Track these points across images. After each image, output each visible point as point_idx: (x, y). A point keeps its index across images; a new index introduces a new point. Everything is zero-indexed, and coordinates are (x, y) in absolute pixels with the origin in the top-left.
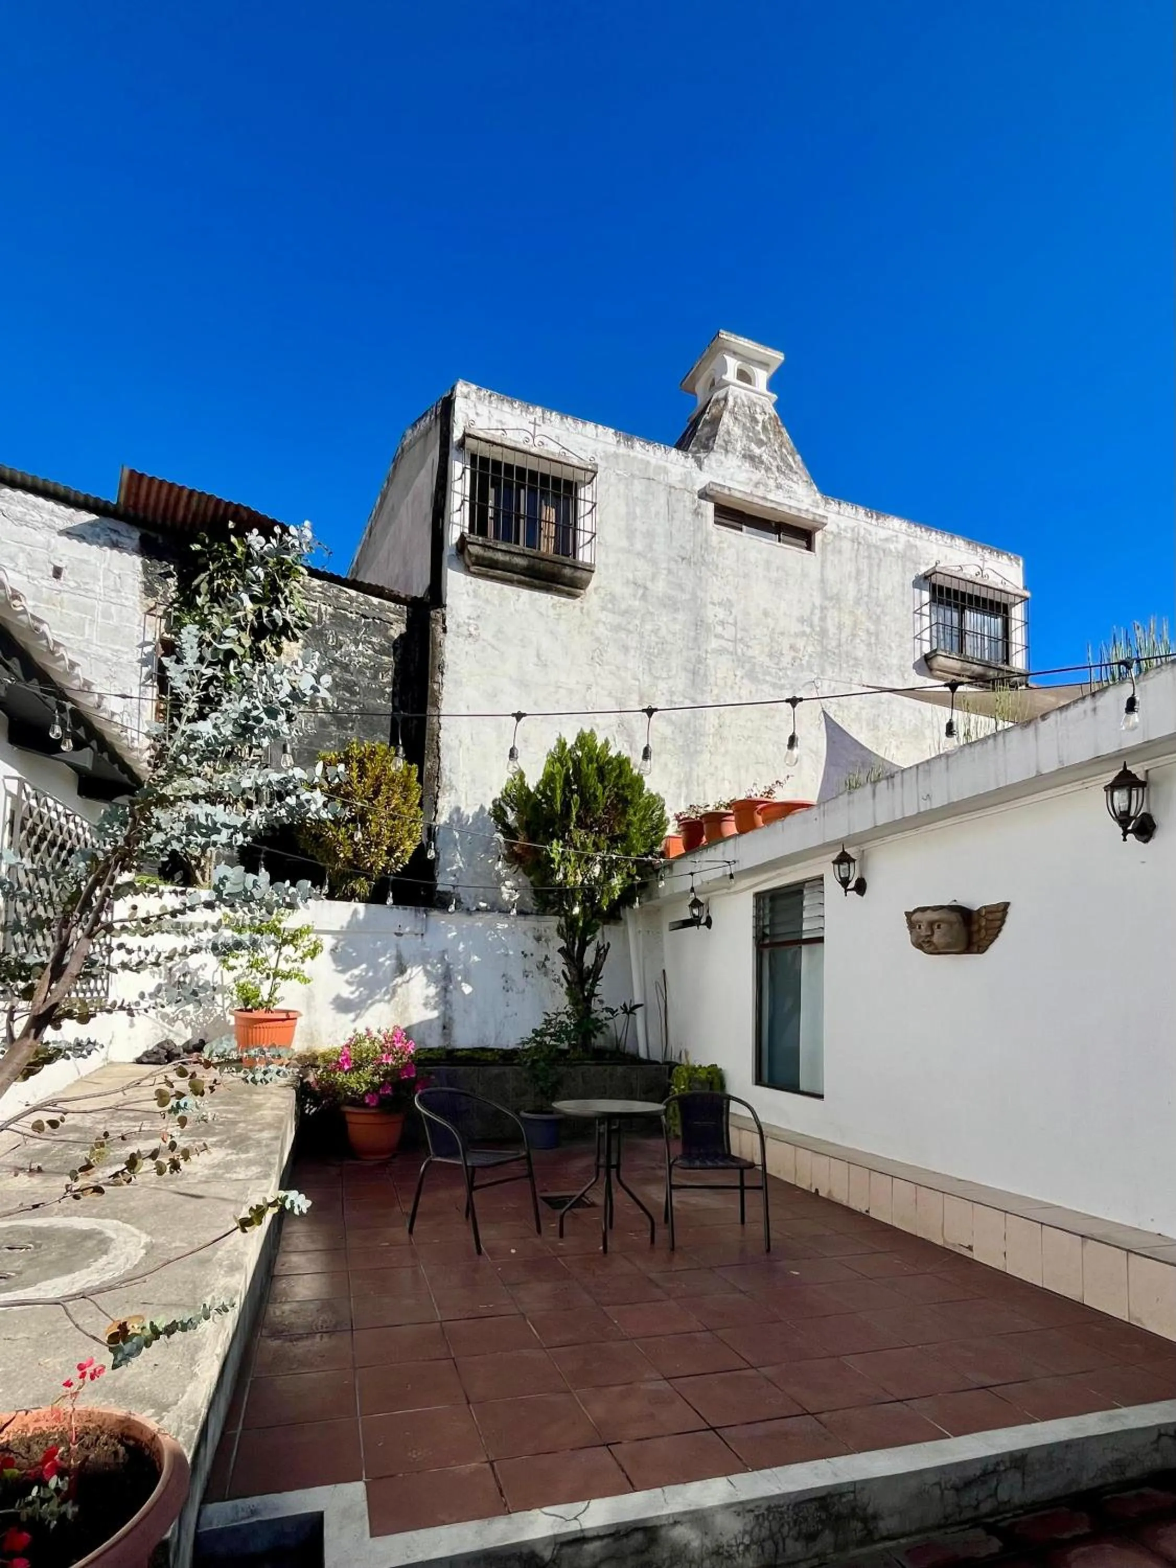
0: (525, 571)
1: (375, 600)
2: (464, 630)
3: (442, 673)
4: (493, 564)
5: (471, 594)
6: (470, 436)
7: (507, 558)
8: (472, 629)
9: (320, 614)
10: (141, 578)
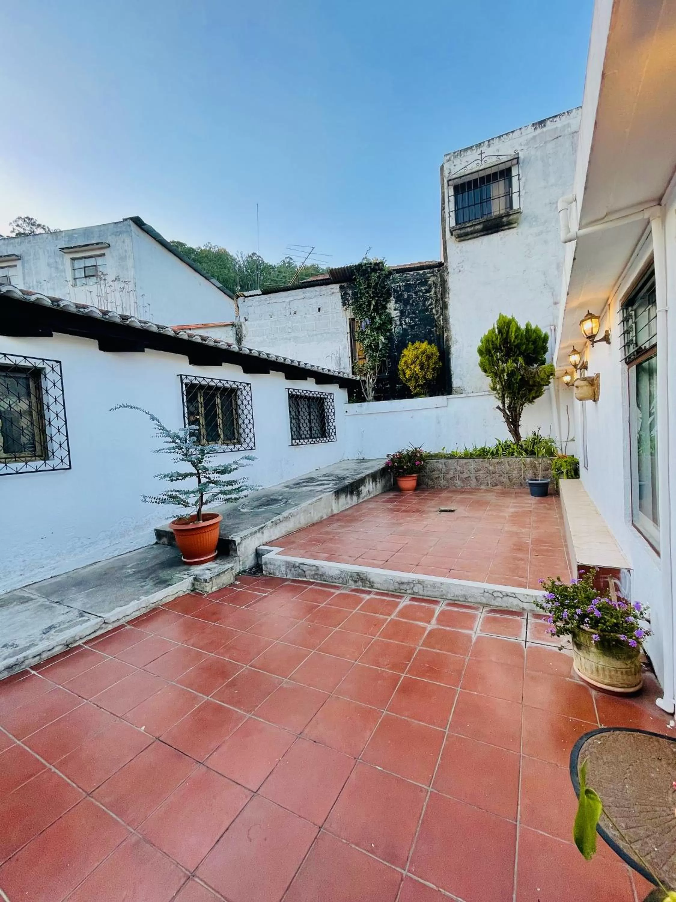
0: (482, 230)
1: (421, 272)
2: (457, 270)
3: (449, 293)
4: (467, 234)
5: (459, 252)
6: (450, 180)
7: (472, 229)
8: (460, 268)
9: (400, 288)
10: (341, 301)
